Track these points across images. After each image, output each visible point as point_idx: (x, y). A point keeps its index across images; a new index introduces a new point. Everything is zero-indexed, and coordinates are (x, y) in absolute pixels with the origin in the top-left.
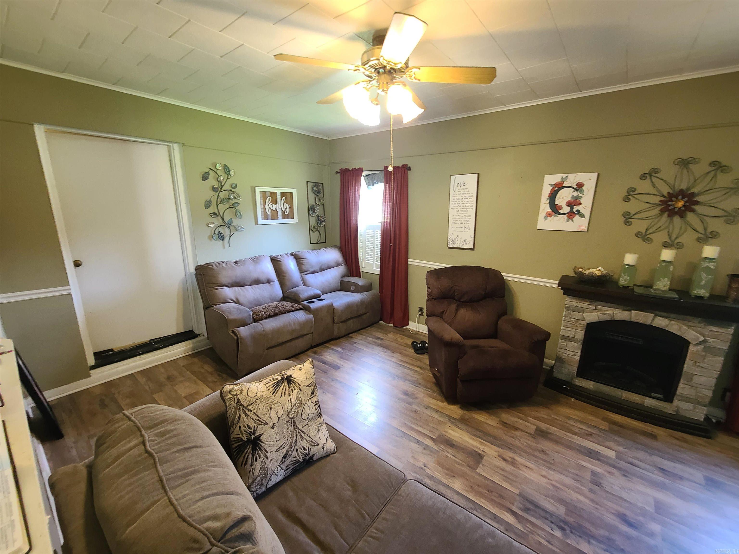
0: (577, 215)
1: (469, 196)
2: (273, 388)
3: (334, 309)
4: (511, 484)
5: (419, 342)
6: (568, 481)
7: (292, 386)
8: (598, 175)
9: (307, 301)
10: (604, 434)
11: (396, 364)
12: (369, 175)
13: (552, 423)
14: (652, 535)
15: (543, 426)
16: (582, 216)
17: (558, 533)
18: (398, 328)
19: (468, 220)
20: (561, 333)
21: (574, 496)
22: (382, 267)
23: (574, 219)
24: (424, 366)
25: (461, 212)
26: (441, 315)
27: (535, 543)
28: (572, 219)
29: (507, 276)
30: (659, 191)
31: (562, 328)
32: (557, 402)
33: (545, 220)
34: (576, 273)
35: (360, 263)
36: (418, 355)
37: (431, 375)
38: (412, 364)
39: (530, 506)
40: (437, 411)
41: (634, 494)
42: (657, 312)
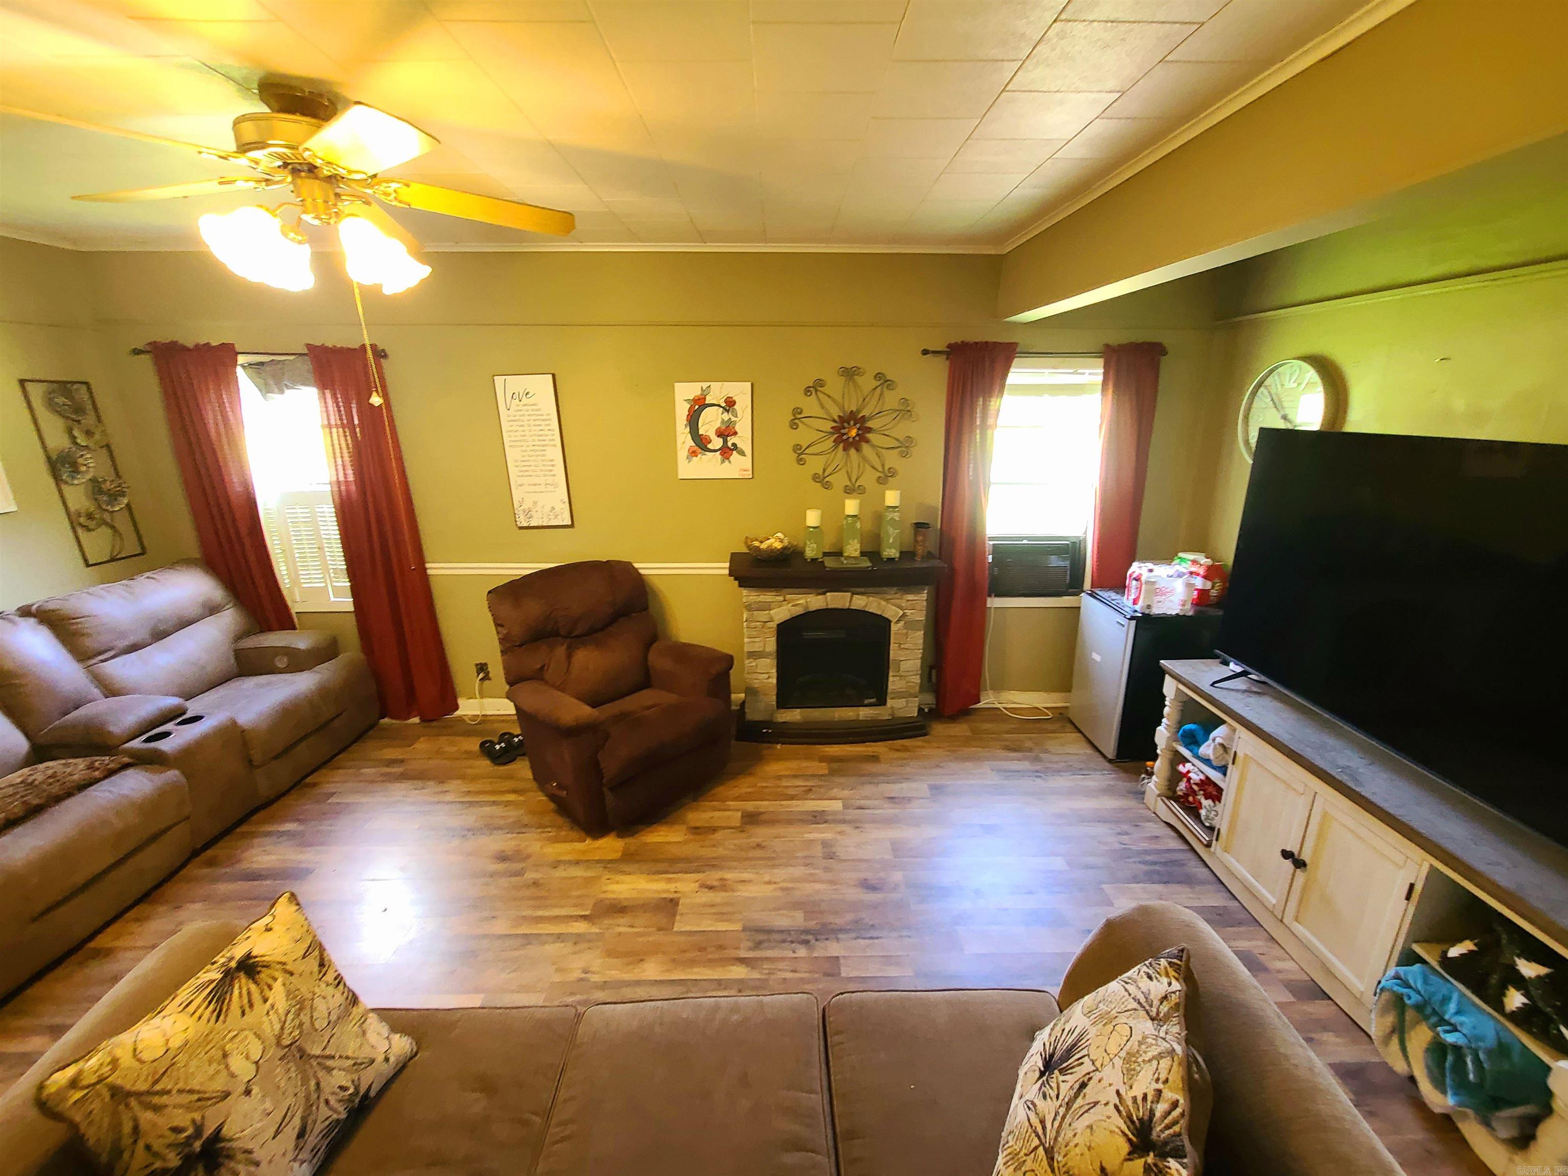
0: (734, 452)
1: (543, 420)
2: (212, 1007)
3: (243, 731)
4: (729, 921)
5: (496, 740)
6: (798, 871)
7: (264, 976)
8: (752, 385)
9: (144, 737)
10: (825, 781)
11: (459, 806)
12: (262, 364)
13: (759, 796)
14: (895, 888)
15: (750, 806)
16: (742, 453)
17: (802, 952)
18: (434, 724)
19: (550, 468)
20: (746, 649)
21: (809, 888)
22: (356, 591)
23: (731, 458)
24: (520, 785)
25: (532, 453)
26: (538, 676)
27: (779, 984)
28: (728, 459)
29: (645, 568)
30: (828, 413)
31: (746, 640)
32: (760, 758)
33: (689, 462)
34: (748, 547)
35: (285, 593)
36: (502, 768)
37: (544, 798)
38: (492, 793)
39: (761, 937)
40: (577, 863)
41: (870, 847)
42: (853, 589)
